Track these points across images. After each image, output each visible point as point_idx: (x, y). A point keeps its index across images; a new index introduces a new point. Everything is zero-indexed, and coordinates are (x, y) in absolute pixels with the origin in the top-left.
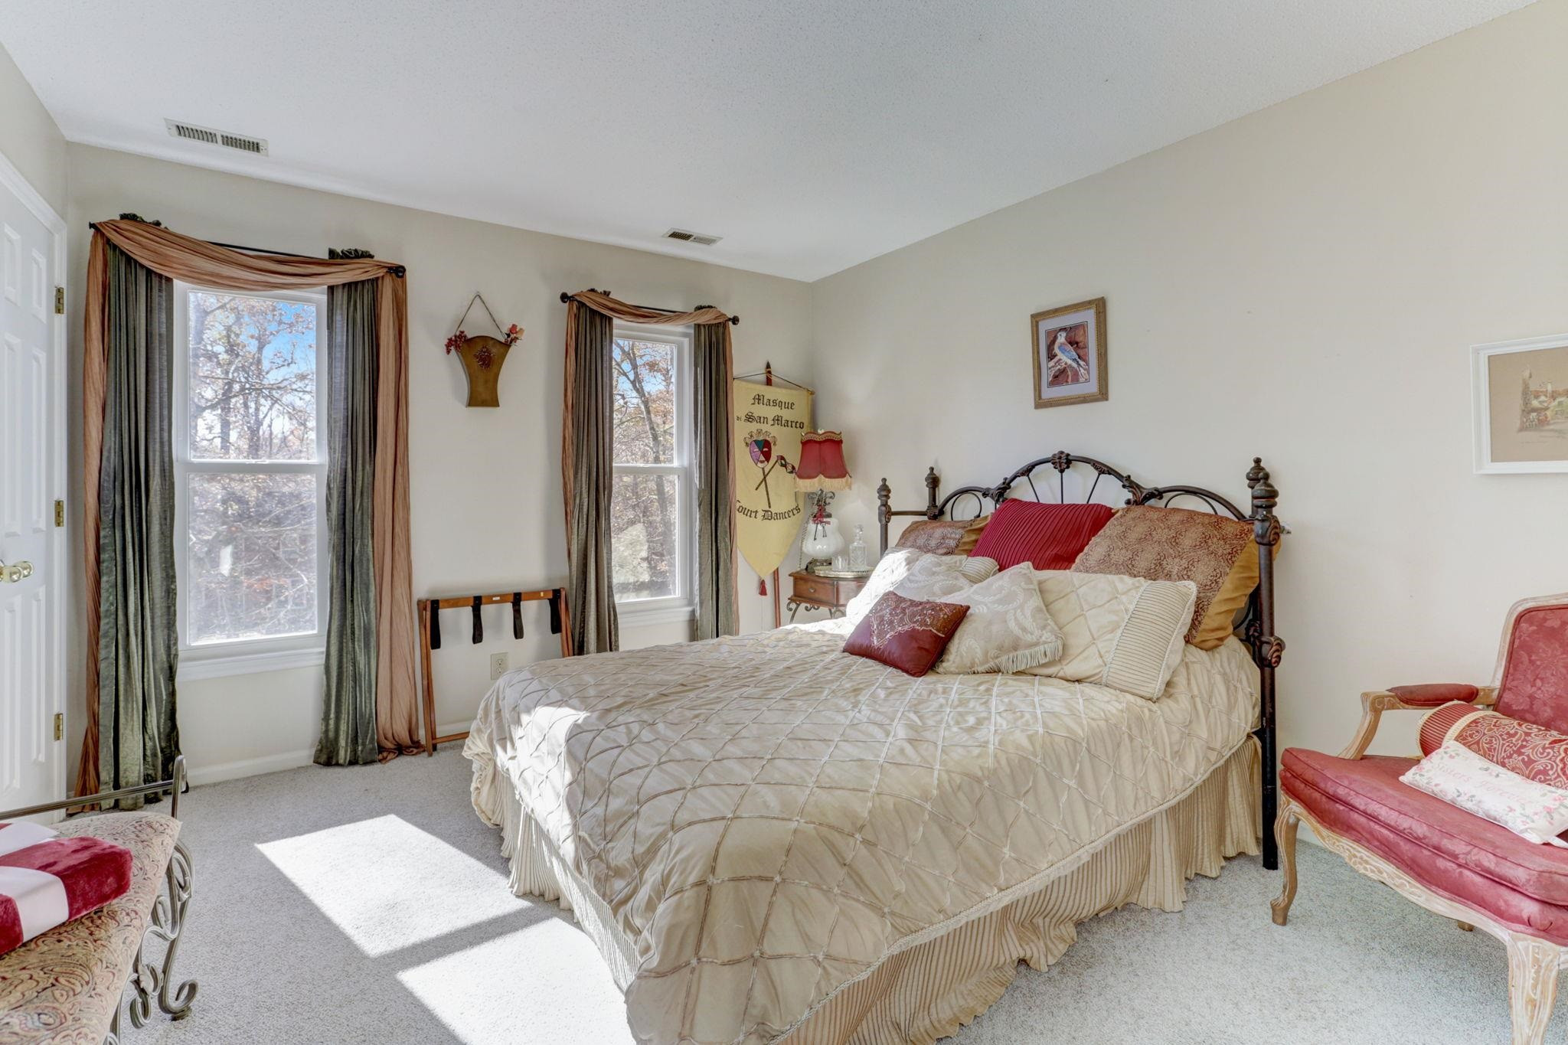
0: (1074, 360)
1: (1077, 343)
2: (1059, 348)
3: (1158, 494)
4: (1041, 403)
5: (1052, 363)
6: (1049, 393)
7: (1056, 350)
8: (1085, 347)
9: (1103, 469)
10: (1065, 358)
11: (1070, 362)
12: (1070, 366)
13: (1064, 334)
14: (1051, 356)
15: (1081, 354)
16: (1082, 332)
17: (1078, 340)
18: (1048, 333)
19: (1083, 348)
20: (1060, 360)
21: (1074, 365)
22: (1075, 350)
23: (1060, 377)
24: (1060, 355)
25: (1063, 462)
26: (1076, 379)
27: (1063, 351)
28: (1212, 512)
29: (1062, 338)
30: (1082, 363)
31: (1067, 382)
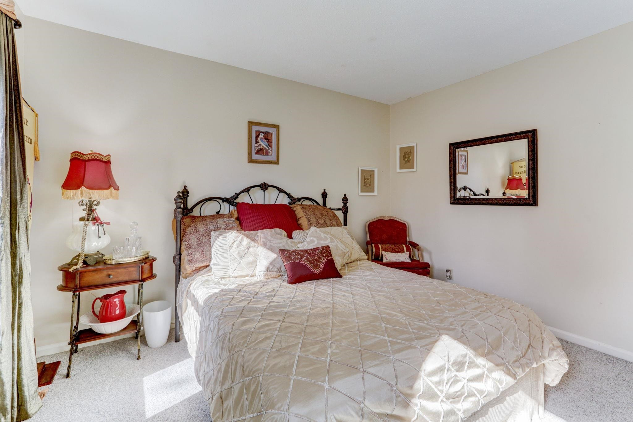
0: (267, 146)
1: (268, 140)
2: (260, 139)
3: (299, 200)
4: (251, 161)
5: (257, 145)
6: (255, 157)
7: (259, 140)
8: (271, 142)
9: (280, 190)
10: (263, 144)
11: (265, 146)
12: (265, 148)
13: (263, 134)
14: (257, 142)
15: (270, 144)
16: (270, 136)
17: (268, 138)
18: (256, 132)
19: (270, 142)
20: (260, 144)
21: (267, 148)
22: (267, 142)
23: (260, 151)
24: (260, 142)
25: (264, 187)
26: (267, 154)
27: (262, 141)
28: (313, 204)
29: (262, 136)
30: (270, 148)
31: (263, 154)
